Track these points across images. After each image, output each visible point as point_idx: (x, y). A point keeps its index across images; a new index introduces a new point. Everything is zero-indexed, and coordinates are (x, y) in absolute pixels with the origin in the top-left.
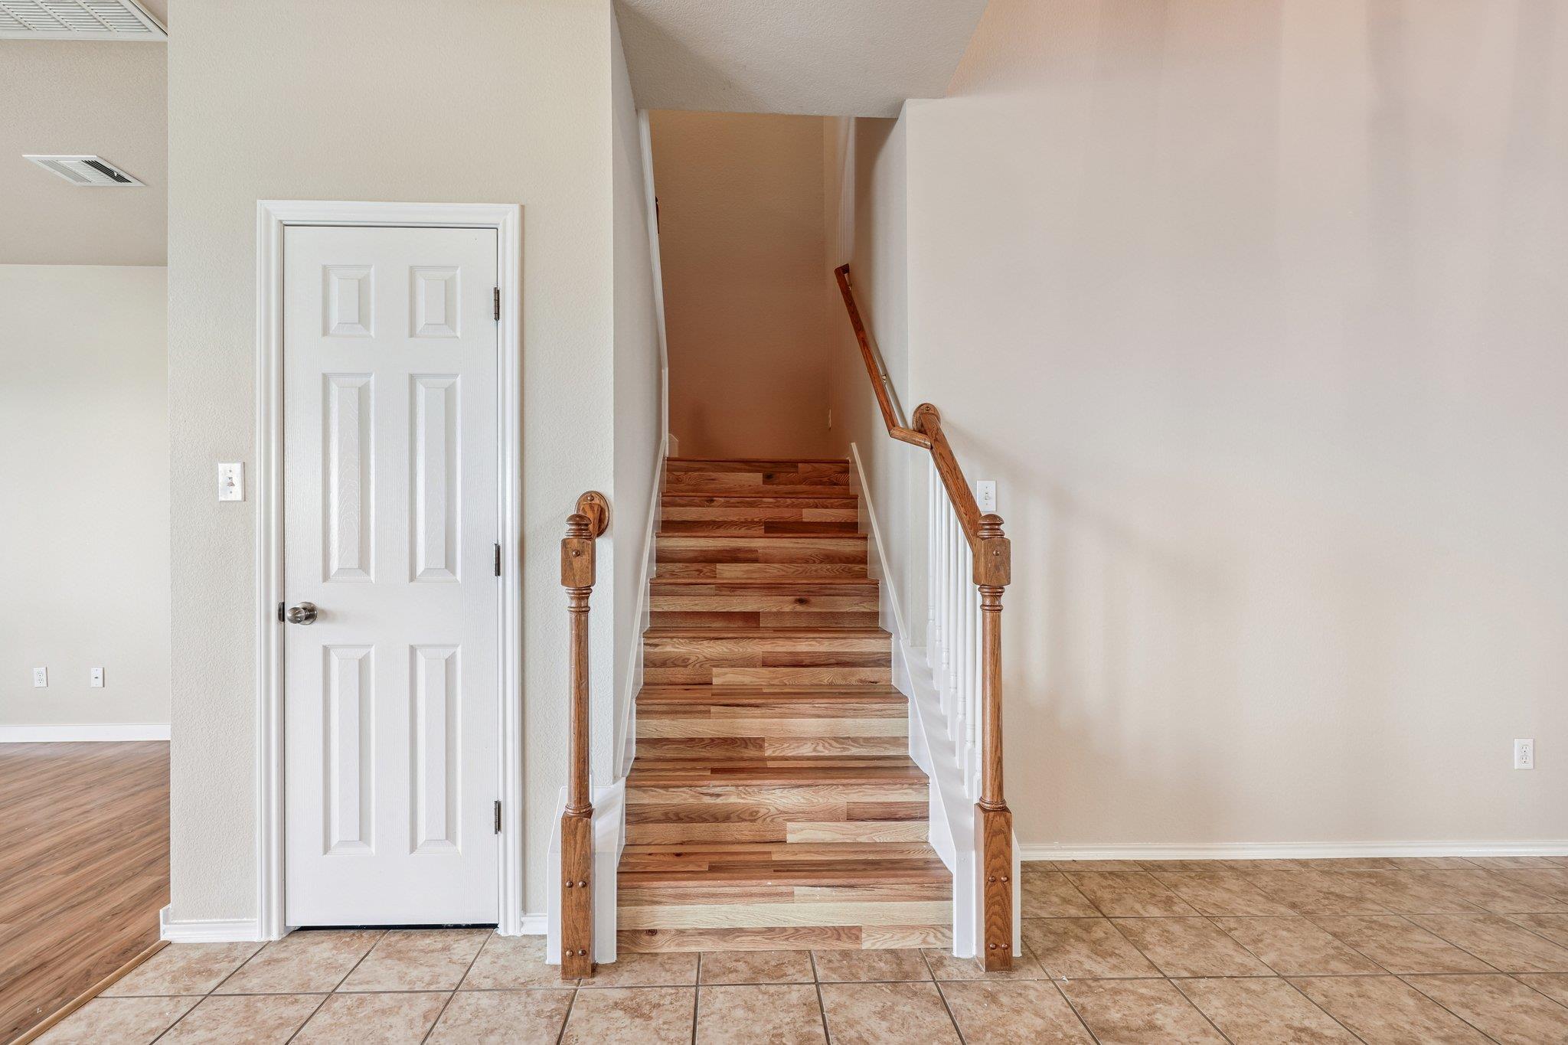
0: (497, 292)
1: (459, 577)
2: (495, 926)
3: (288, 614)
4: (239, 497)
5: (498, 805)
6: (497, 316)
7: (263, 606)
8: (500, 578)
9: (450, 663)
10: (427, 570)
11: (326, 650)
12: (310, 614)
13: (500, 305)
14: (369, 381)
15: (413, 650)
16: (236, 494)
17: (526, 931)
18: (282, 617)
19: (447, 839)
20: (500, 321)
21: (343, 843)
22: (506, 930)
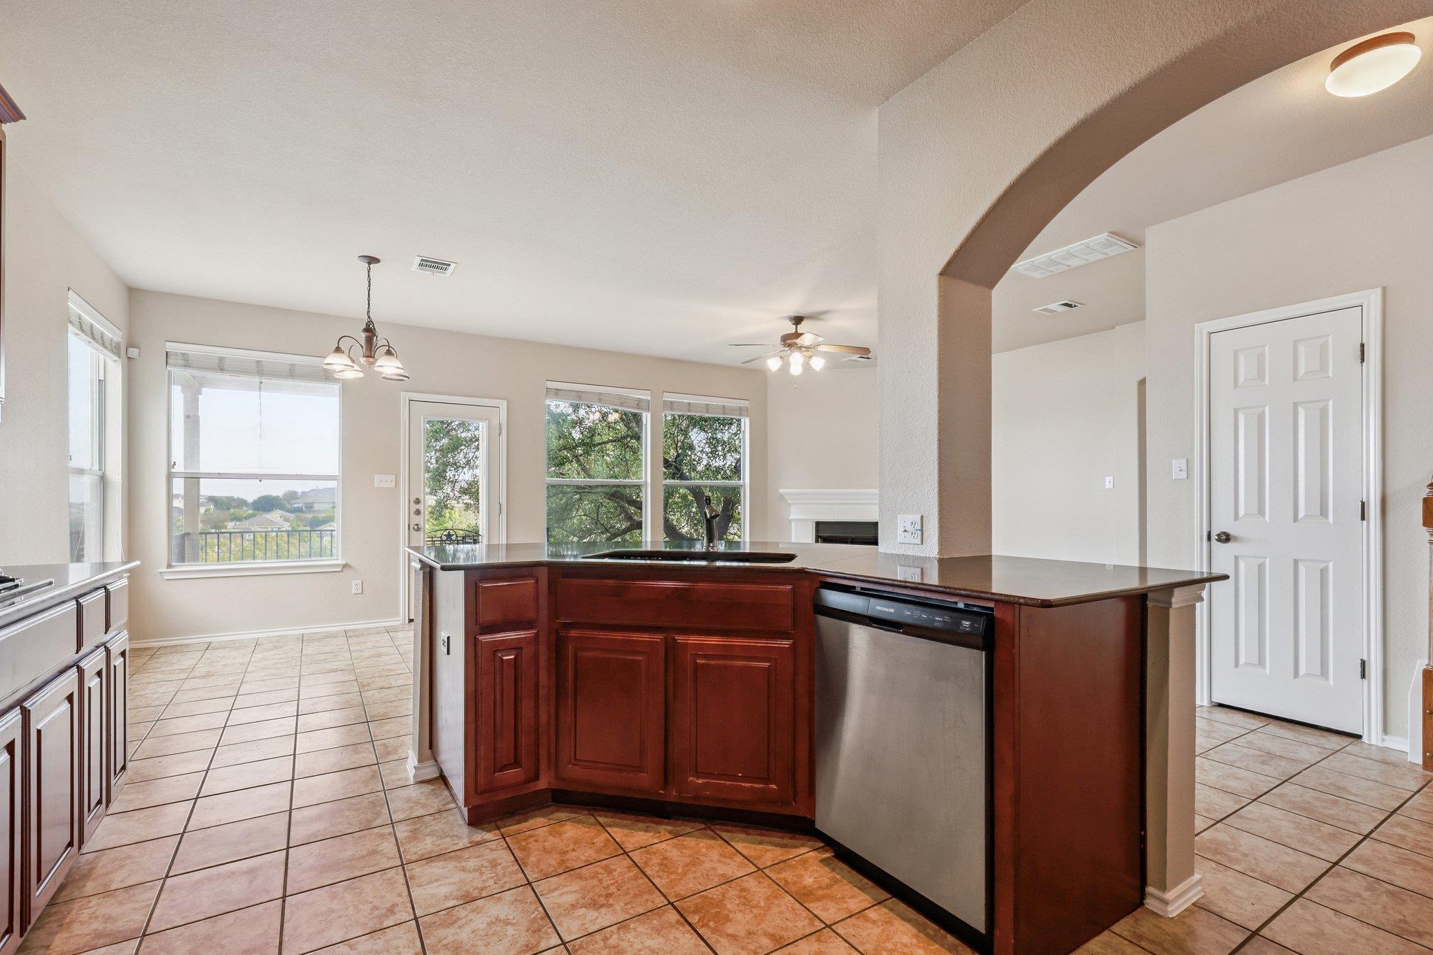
0: (1362, 345)
1: (1331, 520)
2: (1359, 737)
3: (1214, 537)
4: (1185, 477)
5: (1363, 663)
6: (1363, 360)
7: (1199, 531)
8: (1365, 522)
9: (1324, 572)
10: (1306, 516)
11: (1236, 558)
12: (1225, 538)
13: (1365, 353)
14: (1264, 411)
15: (1296, 562)
16: (1184, 475)
17: (1386, 744)
18: (1209, 538)
19: (1321, 675)
20: (1364, 364)
21: (1247, 664)
22: (1370, 740)
